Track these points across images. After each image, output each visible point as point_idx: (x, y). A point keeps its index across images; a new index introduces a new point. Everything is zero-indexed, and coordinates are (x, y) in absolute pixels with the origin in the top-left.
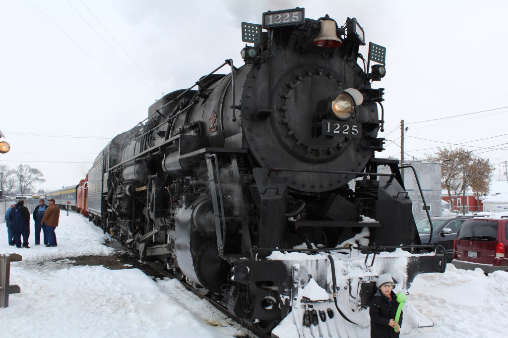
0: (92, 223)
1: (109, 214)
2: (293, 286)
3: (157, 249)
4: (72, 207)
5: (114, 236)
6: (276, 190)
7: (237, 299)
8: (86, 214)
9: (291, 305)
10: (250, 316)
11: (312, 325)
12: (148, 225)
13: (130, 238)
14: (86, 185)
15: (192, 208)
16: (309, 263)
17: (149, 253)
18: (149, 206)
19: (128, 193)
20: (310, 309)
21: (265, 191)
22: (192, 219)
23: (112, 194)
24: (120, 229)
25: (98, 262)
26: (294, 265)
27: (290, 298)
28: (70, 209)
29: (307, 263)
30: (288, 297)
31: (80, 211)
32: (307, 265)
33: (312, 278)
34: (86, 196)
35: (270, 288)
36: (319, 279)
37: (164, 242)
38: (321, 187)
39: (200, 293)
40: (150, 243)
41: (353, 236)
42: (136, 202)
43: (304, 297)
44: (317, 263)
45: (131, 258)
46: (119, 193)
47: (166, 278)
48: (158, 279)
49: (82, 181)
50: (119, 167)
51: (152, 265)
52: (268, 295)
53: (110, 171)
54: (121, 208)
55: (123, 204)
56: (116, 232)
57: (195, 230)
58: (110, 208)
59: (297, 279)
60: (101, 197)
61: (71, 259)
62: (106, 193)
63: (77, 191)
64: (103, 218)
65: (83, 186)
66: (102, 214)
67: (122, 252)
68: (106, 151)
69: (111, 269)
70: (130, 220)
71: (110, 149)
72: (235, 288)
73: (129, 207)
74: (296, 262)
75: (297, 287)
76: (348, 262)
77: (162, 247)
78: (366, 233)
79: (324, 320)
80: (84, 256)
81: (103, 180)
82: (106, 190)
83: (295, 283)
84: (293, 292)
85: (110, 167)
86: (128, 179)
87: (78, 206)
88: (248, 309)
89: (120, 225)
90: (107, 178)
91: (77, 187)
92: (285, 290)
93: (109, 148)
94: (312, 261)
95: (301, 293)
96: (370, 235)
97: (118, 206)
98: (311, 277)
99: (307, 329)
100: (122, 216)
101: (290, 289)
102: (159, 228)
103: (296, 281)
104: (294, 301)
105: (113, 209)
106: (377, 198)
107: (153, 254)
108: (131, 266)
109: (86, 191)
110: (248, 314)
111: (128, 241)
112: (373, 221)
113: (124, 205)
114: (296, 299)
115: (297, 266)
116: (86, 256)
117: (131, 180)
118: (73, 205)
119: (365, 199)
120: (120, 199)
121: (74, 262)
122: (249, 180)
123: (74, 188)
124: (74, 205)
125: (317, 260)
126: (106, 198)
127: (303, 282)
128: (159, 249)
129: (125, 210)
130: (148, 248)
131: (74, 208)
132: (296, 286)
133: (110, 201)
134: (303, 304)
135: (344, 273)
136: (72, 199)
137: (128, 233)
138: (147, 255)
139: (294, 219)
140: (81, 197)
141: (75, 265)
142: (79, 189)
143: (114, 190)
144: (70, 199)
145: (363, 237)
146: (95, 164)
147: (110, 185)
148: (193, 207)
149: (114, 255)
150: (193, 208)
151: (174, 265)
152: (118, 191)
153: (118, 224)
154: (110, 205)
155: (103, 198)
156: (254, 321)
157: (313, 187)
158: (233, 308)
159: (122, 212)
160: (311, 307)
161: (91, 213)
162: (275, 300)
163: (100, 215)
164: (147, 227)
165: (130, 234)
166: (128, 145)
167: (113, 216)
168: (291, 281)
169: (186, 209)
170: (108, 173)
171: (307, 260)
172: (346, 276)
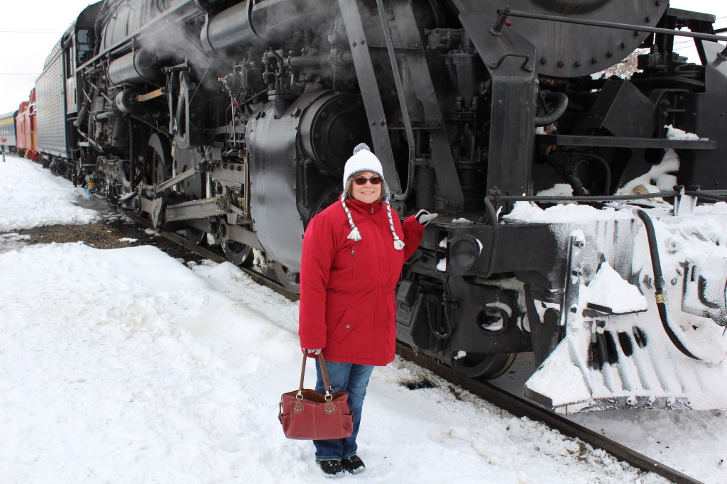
0: (47, 171)
1: (82, 151)
2: (569, 280)
3: (187, 208)
4: (10, 147)
5: (94, 189)
6: (524, 60)
7: (416, 309)
8: (35, 157)
9: (562, 323)
10: (445, 345)
11: (607, 365)
12: (160, 166)
13: (127, 191)
14: (31, 109)
15: (297, 115)
16: (601, 227)
17: (171, 216)
18: (173, 124)
19: (121, 107)
20: (601, 331)
21: (499, 63)
22: (299, 136)
23: (86, 116)
24: (104, 175)
25: (72, 236)
26: (573, 234)
27: (561, 307)
28: (7, 150)
29: (597, 229)
30: (557, 307)
31: (24, 153)
32: (597, 233)
33: (604, 261)
34: (32, 127)
35: (498, 284)
36: (617, 262)
37: (199, 194)
38: (576, 65)
39: (287, 290)
40: (171, 198)
41: (646, 170)
42: (135, 126)
43: (590, 305)
44: (616, 229)
45: (129, 226)
46: (100, 110)
47: (206, 261)
48: (191, 263)
49: (24, 105)
50: (97, 61)
51: (173, 237)
52: (494, 301)
53: (78, 74)
54: (106, 138)
55: (110, 131)
56: (98, 183)
57: (307, 161)
58: (83, 139)
59: (579, 266)
60: (64, 123)
61: (22, 231)
62: (75, 115)
63: (15, 121)
64: (69, 160)
65: (27, 113)
66: (68, 153)
67: (112, 217)
68: (67, 37)
69: (99, 248)
70: (123, 160)
71: (76, 32)
72: (411, 287)
73: (122, 135)
74: (577, 227)
75: (577, 283)
76: (673, 226)
77: (201, 205)
78: (671, 163)
79: (628, 351)
80: (43, 227)
81: (65, 93)
82: (73, 108)
83: (575, 273)
84: (569, 293)
85: (78, 66)
86: (119, 81)
87: (21, 146)
88: (442, 329)
89: (104, 169)
90: (75, 86)
91: (16, 114)
92: (552, 291)
93: (73, 31)
94: (606, 223)
95: (586, 295)
96: (680, 168)
97: (101, 134)
98: (602, 258)
99: (596, 374)
100: (109, 152)
101: (562, 287)
102: (198, 167)
103: (576, 269)
104: (570, 313)
105: (91, 141)
106: (702, 89)
107: (180, 218)
108: (134, 240)
109: (32, 118)
110: (442, 340)
111: (125, 196)
112: (692, 137)
113: (113, 131)
114: (574, 310)
115: (580, 236)
116: (48, 226)
117: (127, 81)
118: (11, 144)
119: (673, 90)
120: (103, 121)
121: (27, 237)
122: (445, 42)
123: (10, 117)
124: (13, 144)
125: (616, 222)
126: (75, 123)
127: (587, 272)
128: (193, 208)
129: (114, 141)
130: (168, 207)
131: (13, 149)
132: (574, 279)
133: (84, 127)
134: (588, 319)
135: (672, 249)
136: (9, 135)
137: (122, 183)
138: (169, 220)
139: (545, 129)
140: (24, 131)
141: (30, 242)
142: (20, 118)
143: (89, 107)
144: (6, 135)
145: (663, 173)
146: (47, 66)
147: (80, 99)
148: (299, 111)
149: (99, 222)
150: (301, 115)
151: (227, 238)
152: (98, 106)
153: (100, 168)
154: (83, 134)
155: (69, 125)
156: (456, 354)
157: (560, 65)
158: (410, 329)
159: (109, 145)
160: (602, 324)
161: (45, 154)
162: (509, 311)
163: (64, 155)
164: (160, 170)
165: (127, 184)
166: (112, 20)
167: (91, 154)
168: (565, 270)
169: (275, 118)
170: (75, 78)
171: (598, 222)
172: (677, 255)
